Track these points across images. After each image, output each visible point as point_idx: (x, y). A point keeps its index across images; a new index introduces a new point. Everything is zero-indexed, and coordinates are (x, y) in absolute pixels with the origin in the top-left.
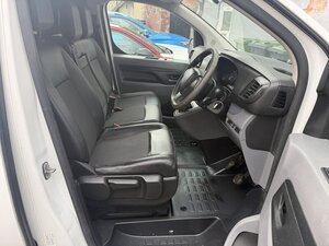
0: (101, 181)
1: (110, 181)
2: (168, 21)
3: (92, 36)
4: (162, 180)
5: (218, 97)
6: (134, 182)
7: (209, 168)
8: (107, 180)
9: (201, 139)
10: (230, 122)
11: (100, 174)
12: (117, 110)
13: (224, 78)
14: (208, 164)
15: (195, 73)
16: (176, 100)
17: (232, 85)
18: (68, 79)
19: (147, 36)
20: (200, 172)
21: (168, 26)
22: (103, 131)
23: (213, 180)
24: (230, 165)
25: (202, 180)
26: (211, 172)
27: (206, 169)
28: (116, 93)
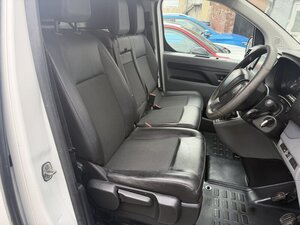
0: (110, 189)
1: (120, 191)
2: (232, 22)
3: (143, 33)
4: (179, 205)
5: (271, 110)
6: (146, 199)
7: (250, 192)
8: (117, 189)
9: (243, 156)
10: (284, 147)
11: (112, 181)
12: (156, 108)
13: (283, 85)
14: (250, 186)
15: (242, 75)
16: (212, 107)
17: (295, 95)
18: (101, 73)
19: (208, 37)
20: (239, 194)
21: (232, 27)
22: (133, 129)
23: (253, 209)
24: (280, 196)
25: (239, 206)
26: (253, 197)
27: (246, 192)
28: (161, 90)
